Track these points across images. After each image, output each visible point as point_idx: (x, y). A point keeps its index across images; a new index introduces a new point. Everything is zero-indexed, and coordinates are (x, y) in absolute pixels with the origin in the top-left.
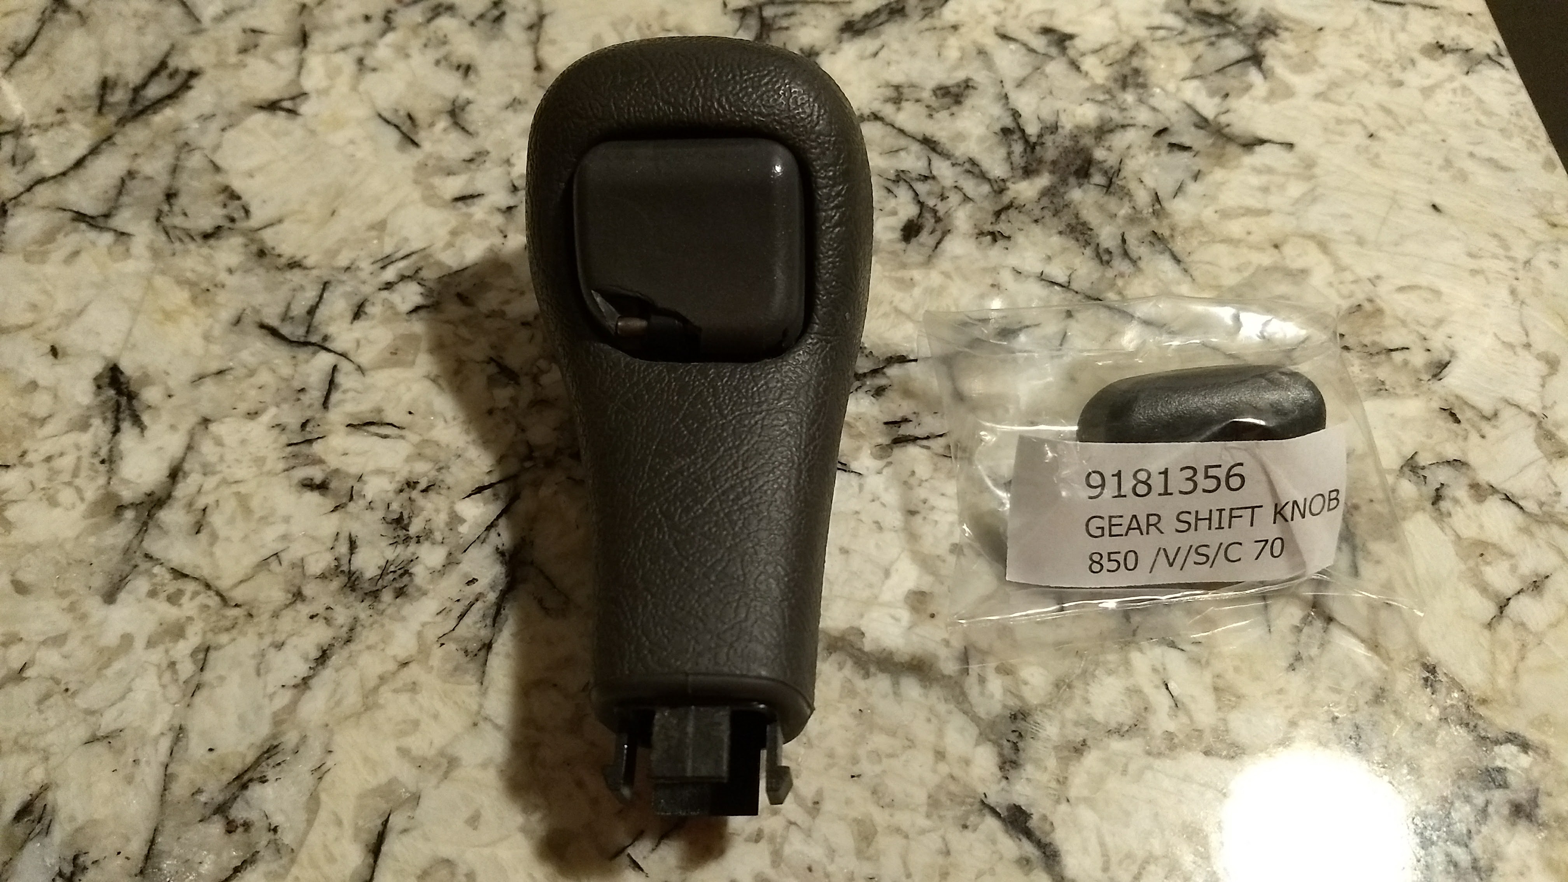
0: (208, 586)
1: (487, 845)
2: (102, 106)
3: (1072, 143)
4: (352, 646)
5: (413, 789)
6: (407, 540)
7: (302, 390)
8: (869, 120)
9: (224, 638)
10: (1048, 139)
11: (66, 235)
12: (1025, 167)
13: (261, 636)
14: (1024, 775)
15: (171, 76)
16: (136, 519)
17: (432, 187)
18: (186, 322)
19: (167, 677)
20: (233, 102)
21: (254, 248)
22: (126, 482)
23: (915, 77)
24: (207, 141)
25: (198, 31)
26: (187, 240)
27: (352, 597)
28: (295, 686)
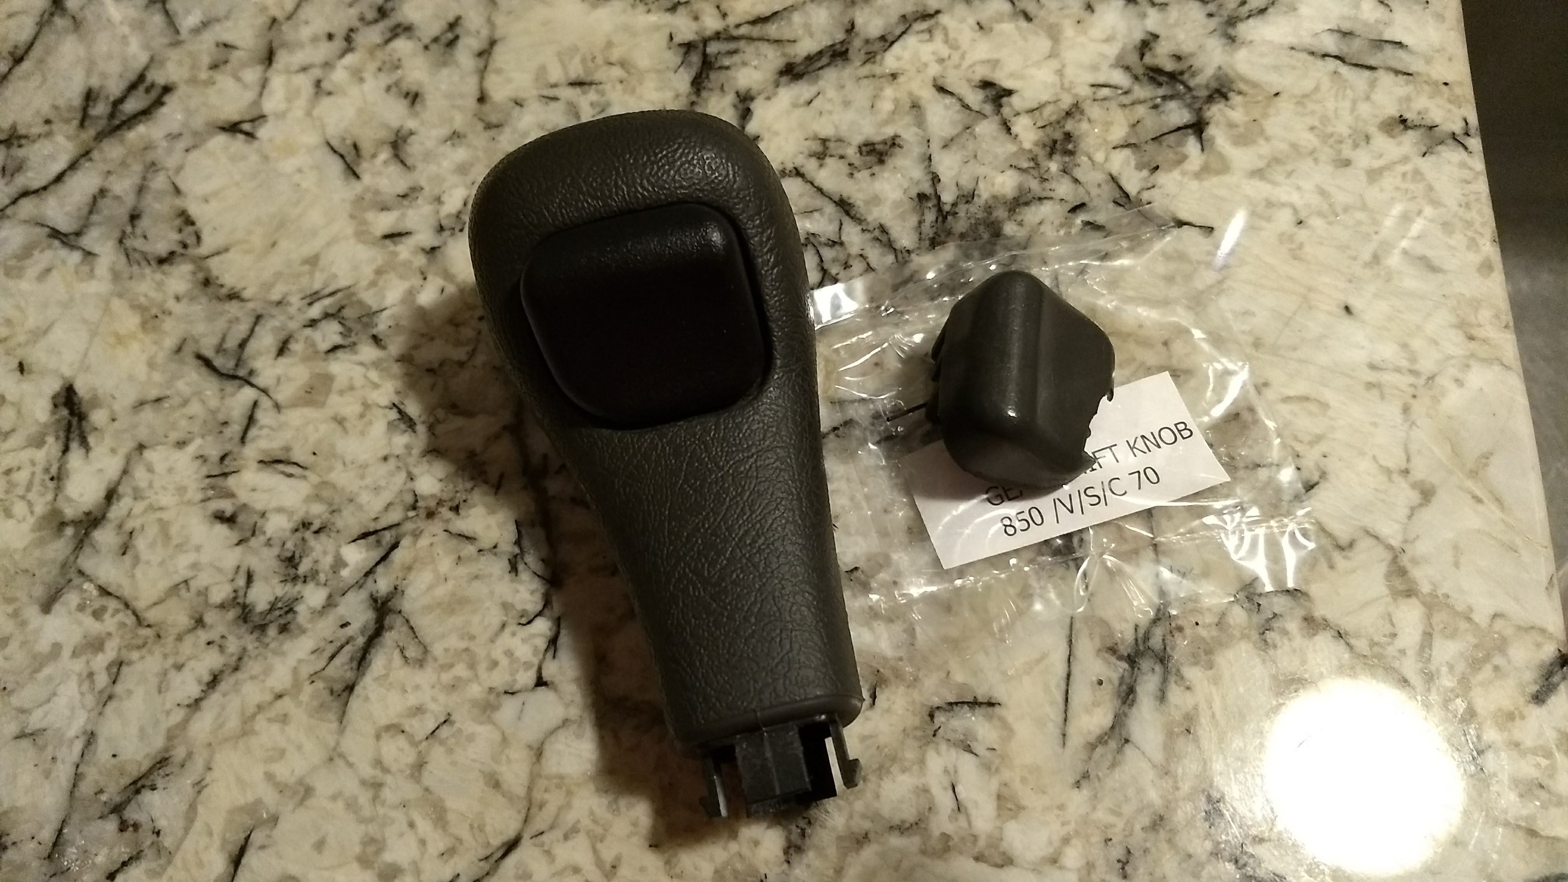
0: (127, 605)
1: (327, 869)
2: (84, 119)
3: (985, 214)
4: (239, 675)
5: (273, 810)
6: (295, 579)
7: (225, 423)
8: (790, 176)
9: (135, 655)
10: (962, 209)
11: (42, 251)
12: (934, 238)
13: (165, 656)
14: (805, 861)
15: (148, 90)
16: (75, 535)
17: (364, 222)
18: (135, 346)
19: (85, 687)
20: (199, 122)
21: (201, 276)
22: (69, 500)
23: (844, 132)
24: (171, 162)
25: (176, 43)
26: (144, 263)
27: (243, 629)
28: (189, 706)
